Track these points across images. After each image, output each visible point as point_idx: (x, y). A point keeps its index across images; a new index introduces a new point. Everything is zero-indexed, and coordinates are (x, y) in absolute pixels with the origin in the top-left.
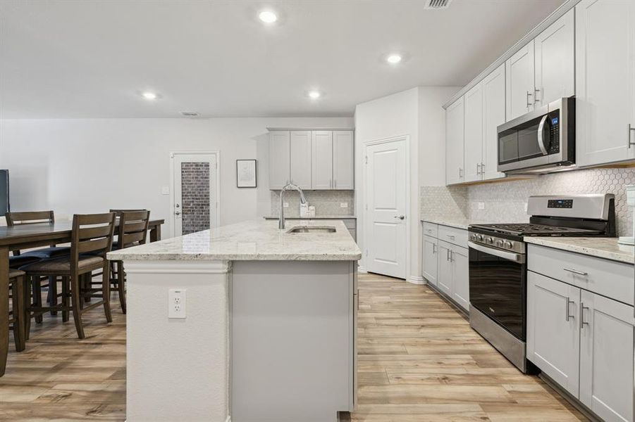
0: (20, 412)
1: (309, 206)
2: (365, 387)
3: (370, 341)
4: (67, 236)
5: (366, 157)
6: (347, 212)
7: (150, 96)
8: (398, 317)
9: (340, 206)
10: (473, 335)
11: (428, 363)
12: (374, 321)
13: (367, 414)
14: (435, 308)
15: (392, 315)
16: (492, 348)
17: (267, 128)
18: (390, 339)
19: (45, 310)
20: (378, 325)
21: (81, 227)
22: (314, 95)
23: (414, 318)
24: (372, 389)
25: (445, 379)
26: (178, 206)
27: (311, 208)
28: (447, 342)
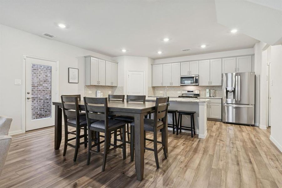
26: (28, 93)
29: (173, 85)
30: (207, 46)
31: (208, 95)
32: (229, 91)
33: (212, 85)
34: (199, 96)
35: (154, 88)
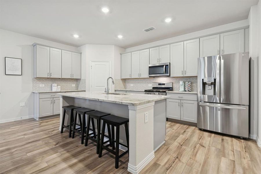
5: (91, 66)
6: (75, 88)
9: (71, 85)
29: (142, 76)
30: (174, 19)
31: (182, 89)
32: (207, 84)
33: (186, 76)
34: (172, 90)
35: (124, 80)
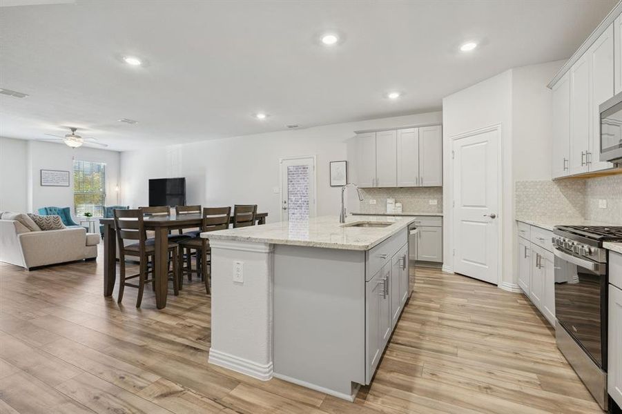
0: (167, 330)
1: (396, 203)
2: (395, 373)
3: (421, 337)
4: (199, 222)
5: (453, 152)
6: (437, 210)
7: (261, 116)
8: (467, 320)
9: (428, 202)
10: (557, 356)
11: (475, 370)
12: (436, 320)
13: (386, 395)
14: (520, 319)
15: (459, 318)
16: (574, 375)
17: (355, 132)
18: (445, 340)
19: (194, 271)
20: (439, 324)
21: (208, 216)
22: (394, 96)
23: (485, 325)
24: (401, 376)
25: (488, 389)
26: (285, 203)
27: (398, 205)
28: (515, 355)
